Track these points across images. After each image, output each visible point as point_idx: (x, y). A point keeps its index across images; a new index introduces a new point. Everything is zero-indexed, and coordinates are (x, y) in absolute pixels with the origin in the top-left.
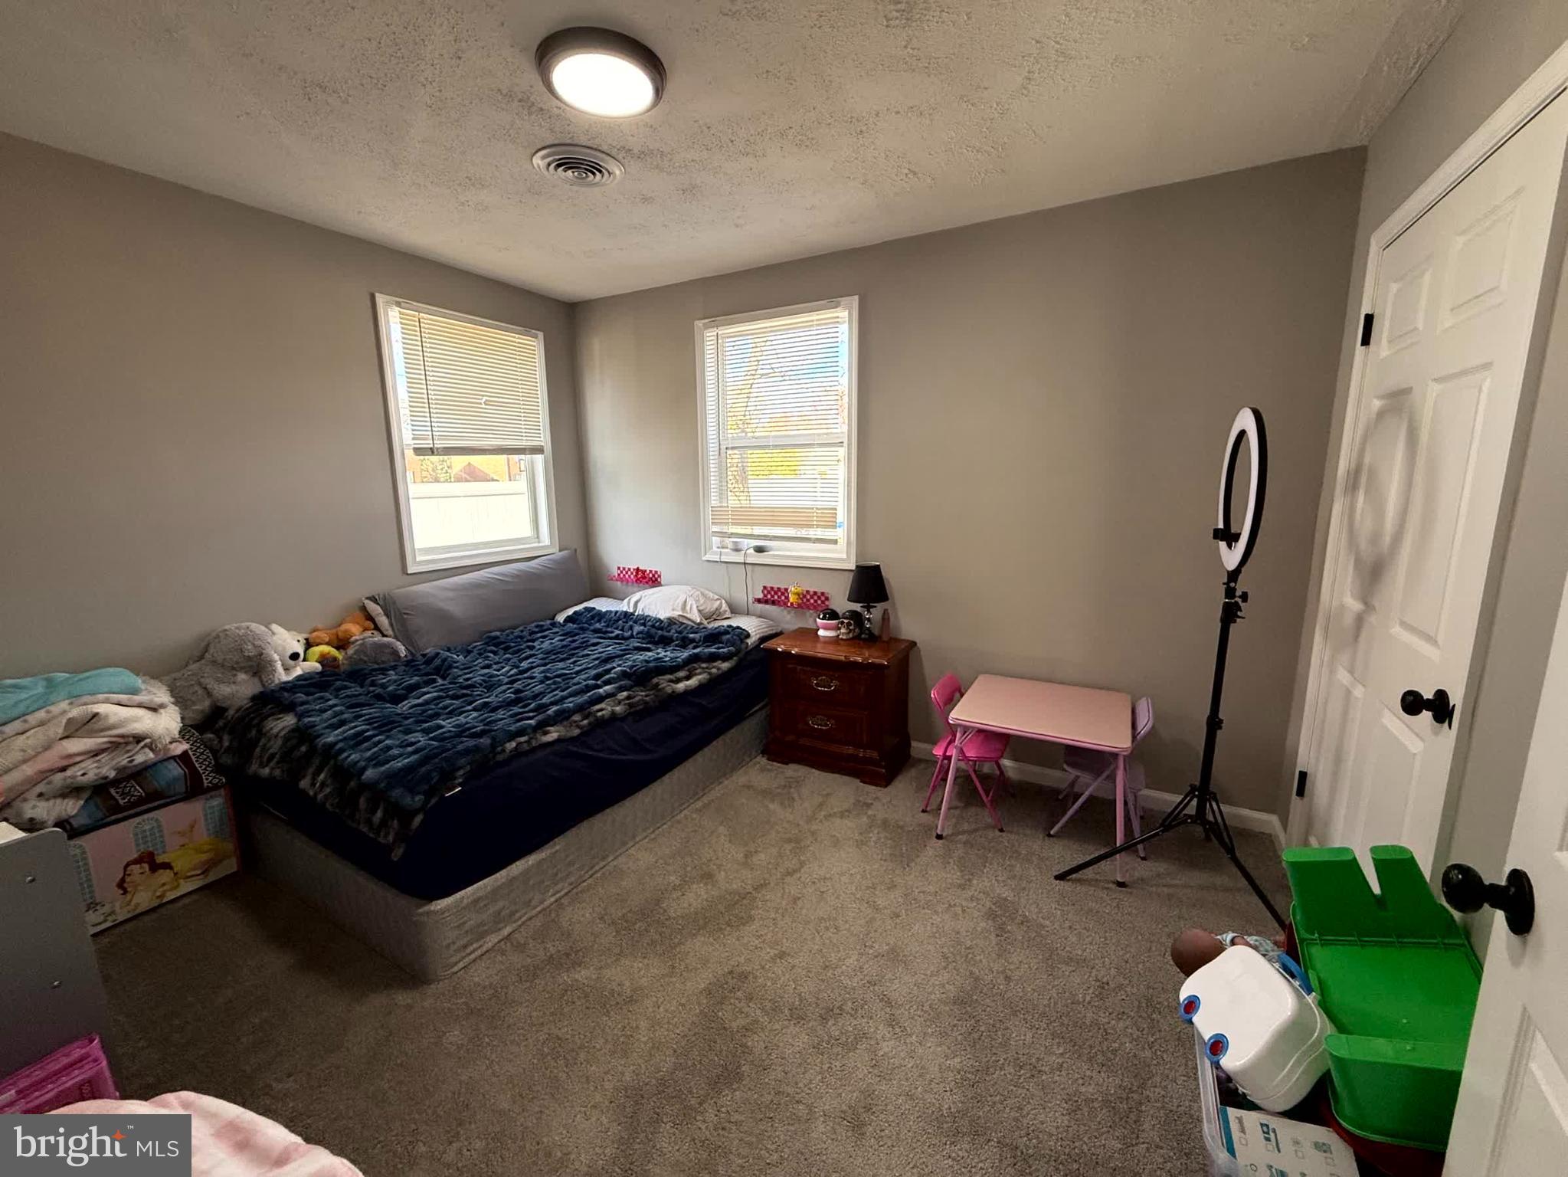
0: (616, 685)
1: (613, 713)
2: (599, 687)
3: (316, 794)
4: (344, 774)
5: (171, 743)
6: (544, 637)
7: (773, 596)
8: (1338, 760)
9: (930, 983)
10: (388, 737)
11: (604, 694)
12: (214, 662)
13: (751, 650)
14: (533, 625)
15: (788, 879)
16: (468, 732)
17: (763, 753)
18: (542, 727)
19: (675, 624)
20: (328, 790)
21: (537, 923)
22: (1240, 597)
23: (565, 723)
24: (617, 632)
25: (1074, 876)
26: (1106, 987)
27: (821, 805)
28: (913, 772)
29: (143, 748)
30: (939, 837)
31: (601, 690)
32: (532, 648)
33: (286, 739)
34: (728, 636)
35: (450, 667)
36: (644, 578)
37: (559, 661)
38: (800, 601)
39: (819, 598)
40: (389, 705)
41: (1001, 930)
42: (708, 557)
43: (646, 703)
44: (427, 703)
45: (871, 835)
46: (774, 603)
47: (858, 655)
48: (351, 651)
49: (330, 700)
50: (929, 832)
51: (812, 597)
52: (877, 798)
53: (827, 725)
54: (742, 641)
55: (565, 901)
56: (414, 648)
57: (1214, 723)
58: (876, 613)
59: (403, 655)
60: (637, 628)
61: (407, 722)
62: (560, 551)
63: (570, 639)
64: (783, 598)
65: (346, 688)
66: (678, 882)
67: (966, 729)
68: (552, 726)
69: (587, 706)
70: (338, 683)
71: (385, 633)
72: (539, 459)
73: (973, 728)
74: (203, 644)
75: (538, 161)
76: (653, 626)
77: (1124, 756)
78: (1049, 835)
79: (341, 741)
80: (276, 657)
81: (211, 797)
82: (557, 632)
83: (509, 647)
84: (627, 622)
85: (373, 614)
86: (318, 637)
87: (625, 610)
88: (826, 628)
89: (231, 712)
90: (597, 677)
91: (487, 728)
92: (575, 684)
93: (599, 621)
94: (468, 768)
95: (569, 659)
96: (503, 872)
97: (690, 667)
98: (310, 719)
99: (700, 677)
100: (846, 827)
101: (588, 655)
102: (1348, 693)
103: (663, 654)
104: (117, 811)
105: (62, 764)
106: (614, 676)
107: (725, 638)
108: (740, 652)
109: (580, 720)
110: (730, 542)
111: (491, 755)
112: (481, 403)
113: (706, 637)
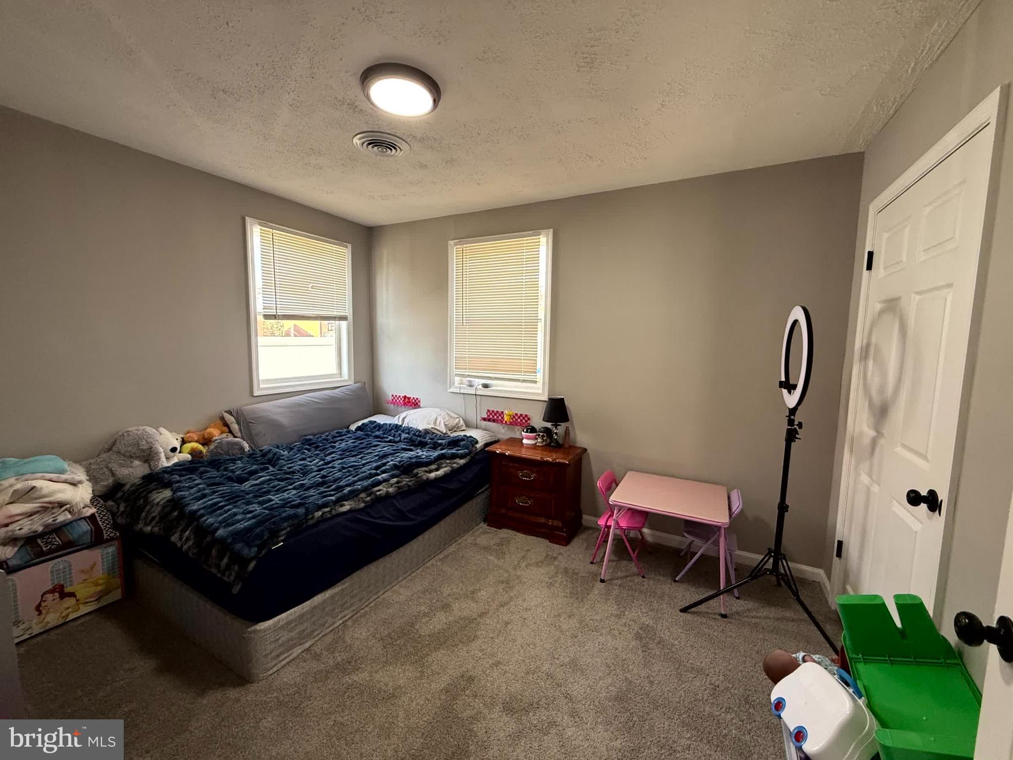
0: (390, 474)
1: (387, 492)
2: (378, 475)
3: (182, 546)
4: (203, 533)
5: (83, 508)
6: (342, 440)
7: (493, 417)
8: (864, 533)
9: (599, 686)
10: (235, 507)
11: (382, 480)
12: (119, 452)
13: (479, 452)
14: (335, 432)
15: (501, 609)
16: (289, 505)
17: (485, 521)
18: (339, 501)
19: (429, 433)
20: (191, 543)
21: (329, 639)
22: (797, 425)
23: (355, 498)
24: (390, 438)
25: (693, 609)
26: (717, 689)
27: (523, 557)
28: (583, 536)
29: (64, 511)
30: (602, 581)
31: (380, 477)
32: (333, 447)
33: (164, 507)
34: (465, 442)
35: (278, 459)
36: (409, 402)
37: (352, 457)
38: (511, 420)
39: (524, 418)
40: (236, 484)
41: (645, 648)
42: (452, 390)
43: (409, 486)
44: (262, 483)
45: (557, 579)
46: (494, 421)
47: (548, 457)
48: (212, 447)
49: (195, 480)
50: (595, 578)
51: (519, 418)
52: (560, 554)
53: (527, 503)
54: (473, 446)
55: (350, 623)
56: (255, 445)
57: (783, 508)
58: (561, 429)
59: (246, 450)
60: (404, 436)
61: (248, 496)
62: (355, 383)
63: (359, 442)
64: (500, 418)
65: (207, 472)
66: (426, 611)
67: (620, 508)
68: (346, 501)
70: (202, 469)
71: (236, 435)
72: (344, 324)
73: (626, 507)
74: (112, 440)
75: (357, 141)
76: (414, 435)
77: (725, 528)
78: (675, 581)
79: (202, 508)
80: (161, 450)
81: (108, 546)
82: (351, 437)
83: (317, 447)
84: (397, 431)
85: (229, 423)
86: (190, 437)
87: (396, 423)
88: (528, 438)
89: (128, 487)
90: (377, 468)
91: (303, 501)
92: (362, 473)
93: (379, 430)
94: (289, 529)
95: (358, 455)
96: (308, 603)
97: (438, 462)
98: (181, 493)
99: (445, 469)
100: (540, 573)
101: (371, 453)
102: (868, 489)
103: (421, 453)
104: (38, 555)
105: (9, 520)
106: (389, 467)
107: (462, 443)
108: (472, 453)
109: (365, 497)
110: (467, 380)
111: (305, 520)
112: (308, 288)
113: (449, 442)
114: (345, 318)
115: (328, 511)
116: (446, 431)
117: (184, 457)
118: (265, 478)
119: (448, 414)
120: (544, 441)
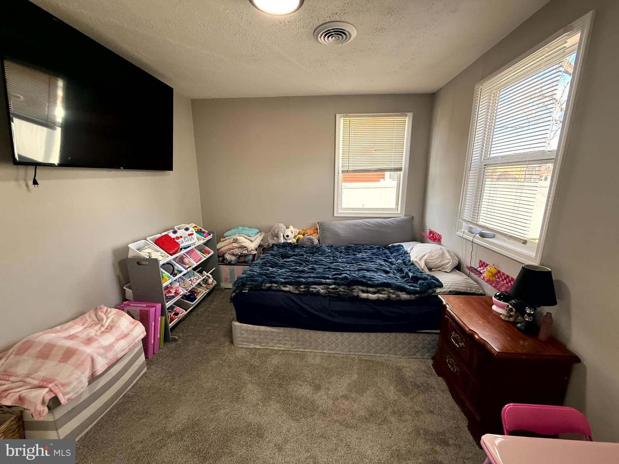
1: (319, 292)
5: (251, 250)
11: (324, 283)
18: (285, 284)
29: (245, 250)
34: (425, 282)
36: (433, 237)
39: (510, 281)
40: (278, 258)
42: (458, 233)
44: (289, 261)
51: (505, 279)
54: (429, 287)
62: (405, 216)
69: (311, 284)
72: (401, 173)
85: (318, 228)
86: (301, 232)
87: (407, 250)
88: (497, 305)
94: (251, 286)
97: (380, 288)
104: (238, 262)
105: (233, 248)
106: (341, 277)
107: (420, 282)
108: (424, 293)
109: (302, 288)
110: (469, 226)
111: (260, 285)
112: (372, 151)
113: (413, 277)
114: (400, 169)
115: (276, 286)
116: (424, 267)
117: (295, 241)
118: (293, 259)
119: (443, 254)
120: (511, 316)
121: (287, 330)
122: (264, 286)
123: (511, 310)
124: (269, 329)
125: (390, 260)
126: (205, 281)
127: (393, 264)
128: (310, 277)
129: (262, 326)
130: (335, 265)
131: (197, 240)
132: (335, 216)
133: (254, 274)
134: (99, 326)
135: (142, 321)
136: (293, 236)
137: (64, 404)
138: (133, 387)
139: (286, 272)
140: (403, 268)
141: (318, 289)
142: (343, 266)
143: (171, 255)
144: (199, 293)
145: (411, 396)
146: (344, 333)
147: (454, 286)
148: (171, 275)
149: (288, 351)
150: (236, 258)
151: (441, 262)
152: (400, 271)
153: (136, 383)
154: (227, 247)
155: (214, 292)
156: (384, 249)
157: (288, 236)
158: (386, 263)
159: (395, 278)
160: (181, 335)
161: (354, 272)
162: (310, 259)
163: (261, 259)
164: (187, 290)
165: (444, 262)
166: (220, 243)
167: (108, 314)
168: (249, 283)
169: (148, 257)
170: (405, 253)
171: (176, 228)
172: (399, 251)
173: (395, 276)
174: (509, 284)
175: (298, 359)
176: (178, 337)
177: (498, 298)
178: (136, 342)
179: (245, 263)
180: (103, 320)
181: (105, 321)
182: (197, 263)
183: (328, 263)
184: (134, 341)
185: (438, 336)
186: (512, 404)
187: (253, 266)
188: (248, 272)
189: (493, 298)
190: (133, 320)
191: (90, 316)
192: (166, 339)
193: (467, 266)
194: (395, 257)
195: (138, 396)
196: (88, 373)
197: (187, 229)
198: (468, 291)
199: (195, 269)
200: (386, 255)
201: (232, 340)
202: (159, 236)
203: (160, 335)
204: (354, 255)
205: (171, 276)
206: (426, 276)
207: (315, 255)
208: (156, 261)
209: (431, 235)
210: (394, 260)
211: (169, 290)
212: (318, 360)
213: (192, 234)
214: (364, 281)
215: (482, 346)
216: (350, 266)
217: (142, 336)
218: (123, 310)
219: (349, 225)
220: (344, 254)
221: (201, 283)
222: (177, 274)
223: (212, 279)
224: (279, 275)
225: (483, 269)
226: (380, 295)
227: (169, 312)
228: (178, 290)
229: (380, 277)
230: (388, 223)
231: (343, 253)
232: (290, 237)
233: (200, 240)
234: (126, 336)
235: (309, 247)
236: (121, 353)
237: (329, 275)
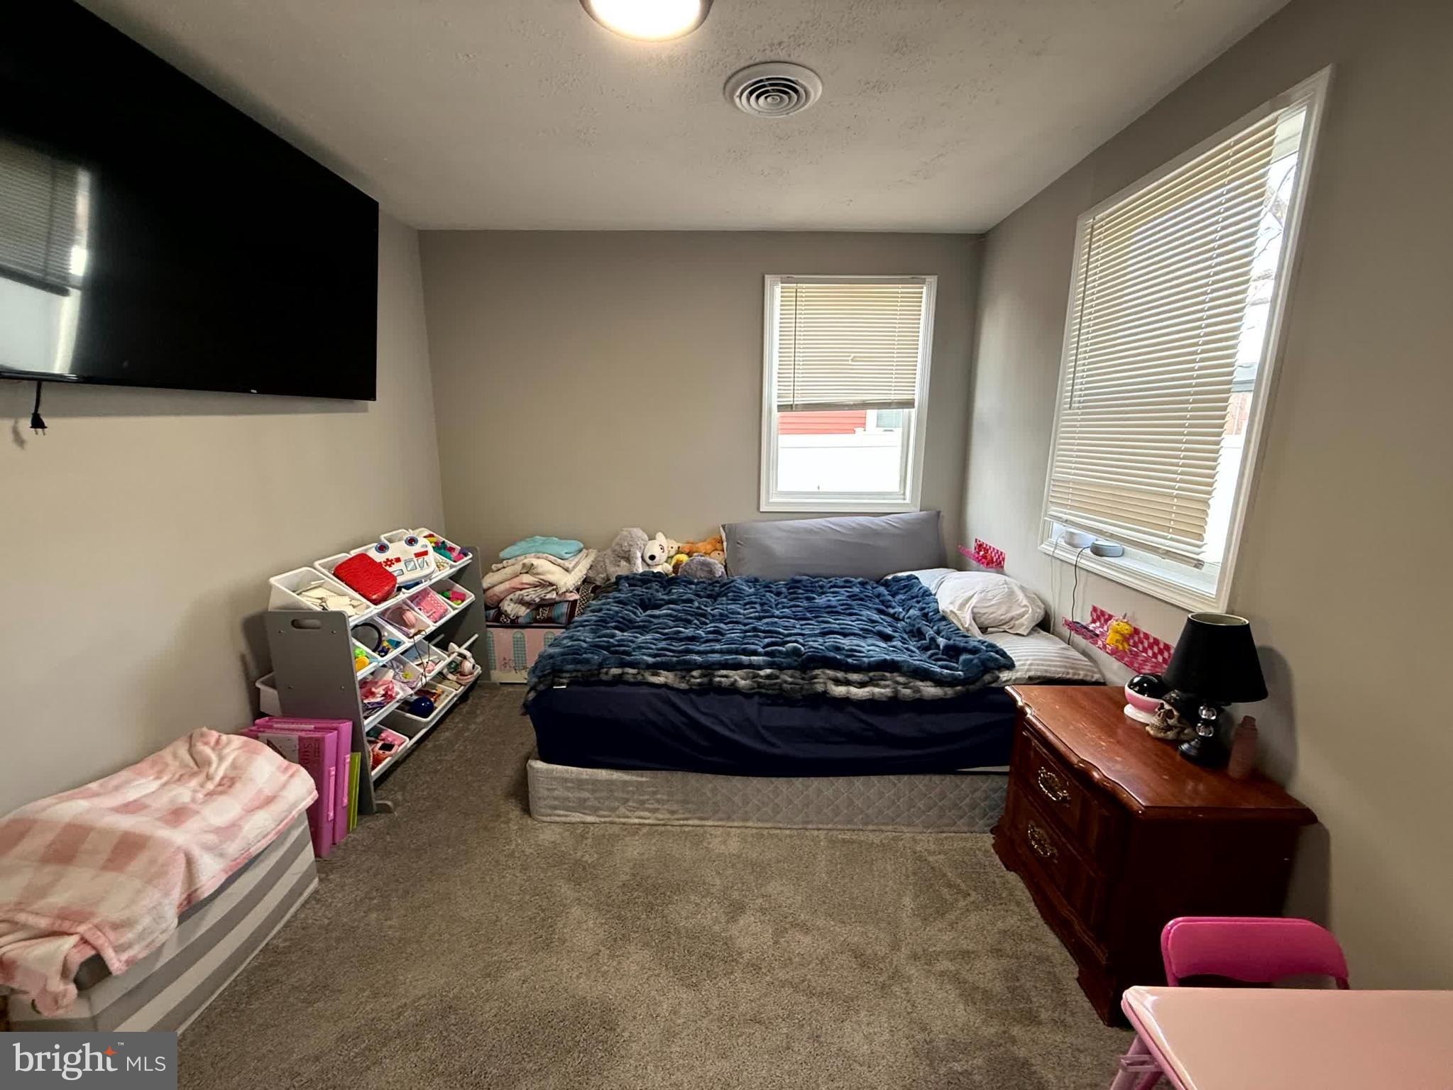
0: (772, 660)
1: (736, 685)
5: (568, 592)
11: (746, 663)
13: (991, 687)
18: (655, 667)
23: (683, 673)
29: (552, 591)
36: (985, 557)
39: (1160, 651)
40: (633, 608)
42: (1045, 547)
43: (781, 689)
44: (658, 616)
51: (1150, 646)
53: (1045, 850)
54: (985, 669)
56: (726, 572)
68: (664, 670)
69: (717, 667)
72: (912, 413)
80: (639, 555)
85: (723, 539)
86: (684, 548)
87: (930, 588)
88: (1140, 706)
93: (902, 593)
94: (574, 674)
97: (875, 673)
104: (536, 621)
105: (520, 587)
106: (784, 649)
107: (963, 657)
108: (973, 683)
109: (696, 677)
110: (1067, 532)
111: (596, 672)
112: (848, 361)
113: (947, 648)
114: (909, 404)
115: (634, 674)
116: (970, 625)
117: (667, 568)
118: (669, 611)
119: (1011, 594)
120: (1169, 728)
121: (662, 775)
122: (607, 673)
123: (1169, 714)
124: (616, 775)
125: (892, 611)
126: (455, 668)
127: (898, 620)
128: (713, 652)
129: (600, 770)
130: (767, 623)
131: (437, 568)
132: (761, 510)
133: (581, 647)
134: (202, 777)
135: (304, 762)
136: (665, 558)
137: (119, 973)
138: (286, 926)
139: (655, 642)
140: (925, 629)
141: (732, 679)
142: (786, 624)
143: (376, 602)
144: (440, 695)
145: (951, 916)
146: (794, 779)
147: (1038, 665)
148: (374, 651)
149: (664, 825)
150: (528, 610)
151: (1007, 612)
152: (919, 634)
153: (293, 917)
154: (507, 583)
155: (474, 694)
156: (875, 585)
157: (652, 558)
158: (882, 617)
159: (907, 649)
160: (399, 797)
161: (813, 639)
162: (709, 609)
163: (593, 611)
164: (412, 689)
165: (1014, 613)
166: (491, 574)
167: (224, 748)
168: (570, 667)
169: (319, 609)
170: (924, 593)
171: (383, 538)
172: (910, 590)
173: (906, 646)
174: (1160, 658)
175: (688, 844)
176: (392, 801)
177: (1136, 689)
178: (293, 817)
179: (550, 622)
180: (209, 763)
181: (214, 766)
182: (435, 622)
183: (751, 618)
184: (291, 813)
185: (1006, 779)
186: (1180, 919)
187: (576, 627)
188: (565, 641)
189: (1127, 689)
190: (286, 762)
191: (175, 756)
192: (364, 807)
193: (1066, 621)
194: (902, 603)
195: (301, 949)
196: (177, 895)
197: (411, 541)
198: (1068, 677)
199: (429, 638)
200: (881, 598)
201: (527, 805)
202: (343, 557)
203: (349, 797)
204: (808, 599)
205: (375, 655)
206: (976, 644)
207: (718, 602)
208: (340, 617)
209: (982, 553)
210: (901, 610)
211: (370, 689)
212: (734, 846)
213: (425, 553)
214: (838, 657)
215: (1107, 795)
216: (802, 625)
217: (309, 801)
218: (257, 738)
219: (797, 531)
220: (785, 597)
221: (445, 671)
222: (389, 649)
223: (472, 660)
224: (640, 648)
225: (1102, 626)
226: (877, 690)
227: (370, 742)
228: (391, 687)
229: (873, 650)
230: (882, 526)
231: (783, 596)
232: (657, 559)
233: (442, 568)
234: (269, 800)
235: (703, 582)
236: (260, 844)
237: (757, 645)
